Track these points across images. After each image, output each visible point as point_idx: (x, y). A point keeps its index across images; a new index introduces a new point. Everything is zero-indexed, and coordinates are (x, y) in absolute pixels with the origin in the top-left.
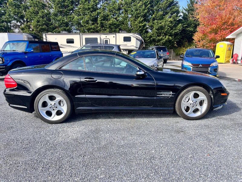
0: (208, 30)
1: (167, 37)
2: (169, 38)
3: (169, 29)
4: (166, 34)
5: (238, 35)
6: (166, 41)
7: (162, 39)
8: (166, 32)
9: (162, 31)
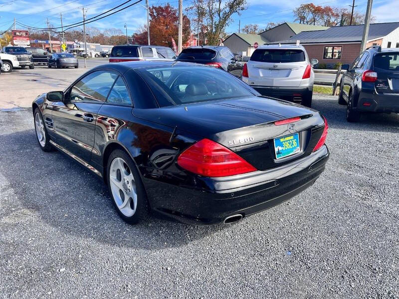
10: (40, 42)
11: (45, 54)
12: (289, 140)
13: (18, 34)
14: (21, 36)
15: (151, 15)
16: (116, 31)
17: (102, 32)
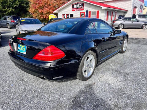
0: (38, 7)
1: (11, 9)
2: (12, 10)
3: (10, 3)
4: (9, 7)
5: (59, 11)
6: (10, 12)
7: (7, 11)
8: (9, 5)
9: (6, 4)
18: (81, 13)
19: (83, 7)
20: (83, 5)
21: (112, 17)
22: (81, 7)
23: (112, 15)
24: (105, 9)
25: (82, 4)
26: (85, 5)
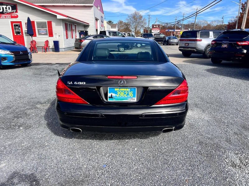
10: (171, 30)
11: (164, 37)
12: (125, 91)
13: (154, 26)
14: (156, 28)
15: (242, 9)
16: (218, 21)
17: (209, 23)
18: (12, 23)
19: (16, 12)
20: (14, 7)
21: (72, 33)
22: (10, 11)
23: (72, 30)
24: (63, 20)
25: (12, 7)
26: (19, 8)
